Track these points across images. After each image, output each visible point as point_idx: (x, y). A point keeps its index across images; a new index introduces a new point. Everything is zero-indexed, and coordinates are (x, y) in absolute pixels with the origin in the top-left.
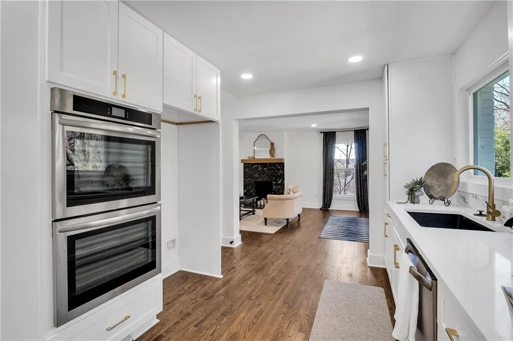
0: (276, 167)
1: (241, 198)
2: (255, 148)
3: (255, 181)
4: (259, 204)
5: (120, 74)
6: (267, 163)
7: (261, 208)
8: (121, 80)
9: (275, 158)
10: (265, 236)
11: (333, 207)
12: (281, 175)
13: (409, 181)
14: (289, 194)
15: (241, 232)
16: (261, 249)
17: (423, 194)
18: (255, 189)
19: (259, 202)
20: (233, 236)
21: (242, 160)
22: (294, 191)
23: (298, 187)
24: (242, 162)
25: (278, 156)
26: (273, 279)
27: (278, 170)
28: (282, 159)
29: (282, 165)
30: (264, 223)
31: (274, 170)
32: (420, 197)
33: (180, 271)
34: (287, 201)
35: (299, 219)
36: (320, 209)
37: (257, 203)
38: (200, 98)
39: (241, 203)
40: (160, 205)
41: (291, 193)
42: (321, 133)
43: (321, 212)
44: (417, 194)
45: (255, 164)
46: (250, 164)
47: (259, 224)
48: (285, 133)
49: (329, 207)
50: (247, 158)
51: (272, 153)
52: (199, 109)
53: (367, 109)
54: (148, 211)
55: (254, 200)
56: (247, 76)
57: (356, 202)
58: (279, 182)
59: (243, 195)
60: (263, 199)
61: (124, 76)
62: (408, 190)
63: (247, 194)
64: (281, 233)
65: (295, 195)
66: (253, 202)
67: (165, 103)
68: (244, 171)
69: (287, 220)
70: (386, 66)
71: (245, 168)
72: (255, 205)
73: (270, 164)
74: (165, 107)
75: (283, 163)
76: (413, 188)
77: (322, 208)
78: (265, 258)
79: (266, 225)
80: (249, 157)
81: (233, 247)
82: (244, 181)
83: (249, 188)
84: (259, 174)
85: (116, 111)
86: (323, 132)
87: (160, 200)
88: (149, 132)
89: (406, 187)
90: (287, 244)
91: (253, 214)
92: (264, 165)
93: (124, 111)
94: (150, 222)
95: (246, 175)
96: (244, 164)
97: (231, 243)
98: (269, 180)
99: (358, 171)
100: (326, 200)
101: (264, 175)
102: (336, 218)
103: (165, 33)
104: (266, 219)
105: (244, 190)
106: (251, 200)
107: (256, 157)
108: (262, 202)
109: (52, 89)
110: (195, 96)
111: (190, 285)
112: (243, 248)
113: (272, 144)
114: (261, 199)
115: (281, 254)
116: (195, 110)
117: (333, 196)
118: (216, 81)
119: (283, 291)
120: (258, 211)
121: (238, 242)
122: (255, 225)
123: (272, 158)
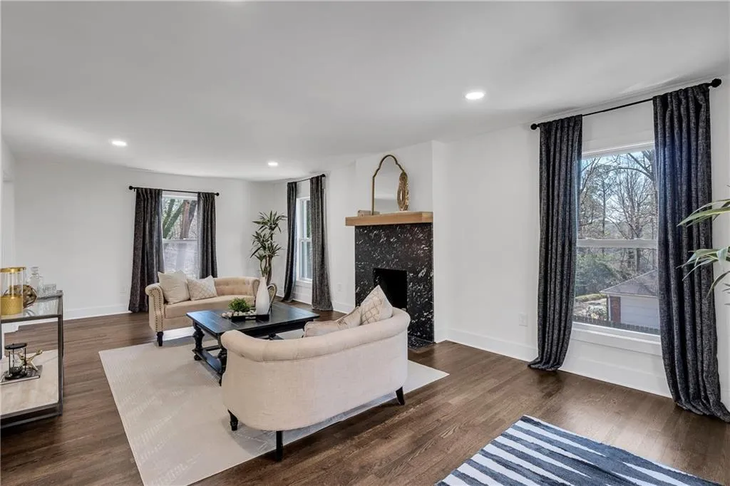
0: (414, 236)
3: (375, 269)
6: (396, 225)
9: (408, 211)
21: (350, 219)
24: (351, 224)
27: (420, 242)
28: (427, 214)
31: (411, 242)
36: (529, 366)
42: (534, 127)
45: (375, 227)
46: (366, 227)
48: (435, 142)
49: (560, 364)
50: (361, 214)
51: (402, 199)
57: (661, 364)
58: (420, 275)
68: (356, 245)
71: (357, 237)
75: (431, 225)
77: (535, 363)
80: (364, 211)
82: (357, 268)
83: (364, 285)
84: (381, 252)
86: (541, 125)
92: (390, 230)
96: (356, 227)
98: (400, 268)
99: (671, 250)
101: (390, 256)
105: (356, 289)
107: (377, 211)
113: (404, 177)
123: (403, 212)
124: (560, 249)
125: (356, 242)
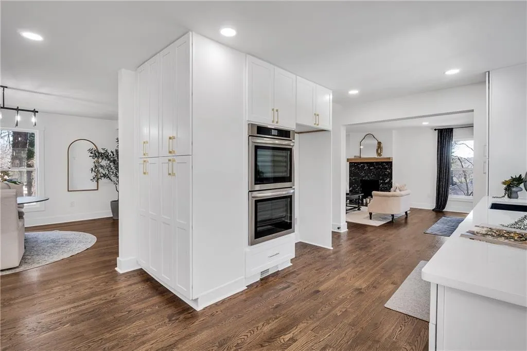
0: (383, 166)
1: (347, 194)
2: (362, 147)
3: (361, 180)
4: (365, 202)
5: (275, 110)
6: (374, 162)
7: (366, 205)
8: (276, 113)
9: (382, 157)
10: (369, 227)
11: (448, 208)
12: (389, 174)
13: (508, 178)
14: (395, 191)
15: (348, 223)
16: (364, 236)
17: (522, 190)
18: (361, 187)
19: (364, 200)
20: (340, 223)
21: (348, 159)
22: (401, 189)
23: (405, 185)
24: (348, 161)
25: (385, 155)
26: (374, 255)
27: (386, 169)
28: (390, 158)
29: (389, 164)
30: (369, 218)
31: (381, 169)
32: (518, 193)
33: (300, 242)
34: (393, 198)
35: (406, 218)
36: (433, 210)
37: (362, 201)
38: (318, 115)
39: (347, 199)
40: (294, 189)
41: (398, 191)
42: (435, 130)
43: (434, 213)
44: (514, 189)
45: (361, 163)
46: (356, 163)
47: (364, 218)
48: (393, 131)
49: (444, 208)
50: (353, 157)
51: (379, 152)
52: (317, 123)
53: (473, 111)
54: (286, 192)
55: (359, 196)
56: (354, 92)
58: (386, 181)
59: (348, 192)
60: (369, 197)
61: (277, 111)
62: (505, 186)
63: (352, 191)
64: (385, 226)
65: (402, 193)
66: (359, 199)
67: (298, 122)
68: (350, 170)
69: (393, 215)
70: (488, 73)
71: (350, 167)
72: (360, 201)
73: (376, 162)
74: (297, 125)
75: (392, 162)
76: (511, 184)
77: (435, 209)
78: (369, 242)
79: (371, 219)
80: (355, 156)
81: (340, 232)
82: (350, 179)
83: (355, 187)
84: (365, 173)
85: (274, 132)
86: (438, 130)
87: (294, 186)
88: (286, 142)
89: (504, 183)
90: (390, 235)
91: (358, 210)
92: (370, 164)
93: (277, 131)
94: (289, 199)
95: (352, 174)
96: (350, 163)
97: (338, 228)
98: (376, 179)
100: (440, 201)
101: (370, 174)
102: (449, 219)
103: (298, 77)
104: (371, 214)
105: (350, 188)
106: (356, 196)
107: (362, 156)
108: (368, 200)
109: (249, 124)
110: (315, 114)
111: (309, 250)
112: (349, 233)
113: (379, 143)
114: (367, 197)
115: (384, 241)
116: (315, 124)
117: (449, 197)
118: (328, 98)
119: (382, 262)
120: (363, 208)
121: (344, 229)
122: (360, 218)
123: (379, 157)
124: (445, 171)
125: (350, 168)
